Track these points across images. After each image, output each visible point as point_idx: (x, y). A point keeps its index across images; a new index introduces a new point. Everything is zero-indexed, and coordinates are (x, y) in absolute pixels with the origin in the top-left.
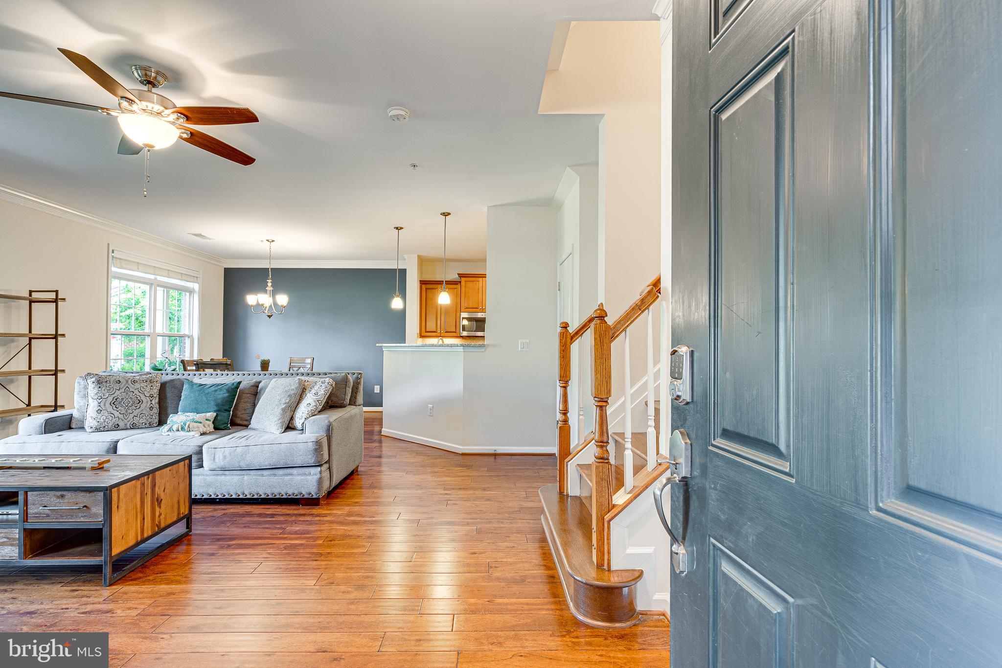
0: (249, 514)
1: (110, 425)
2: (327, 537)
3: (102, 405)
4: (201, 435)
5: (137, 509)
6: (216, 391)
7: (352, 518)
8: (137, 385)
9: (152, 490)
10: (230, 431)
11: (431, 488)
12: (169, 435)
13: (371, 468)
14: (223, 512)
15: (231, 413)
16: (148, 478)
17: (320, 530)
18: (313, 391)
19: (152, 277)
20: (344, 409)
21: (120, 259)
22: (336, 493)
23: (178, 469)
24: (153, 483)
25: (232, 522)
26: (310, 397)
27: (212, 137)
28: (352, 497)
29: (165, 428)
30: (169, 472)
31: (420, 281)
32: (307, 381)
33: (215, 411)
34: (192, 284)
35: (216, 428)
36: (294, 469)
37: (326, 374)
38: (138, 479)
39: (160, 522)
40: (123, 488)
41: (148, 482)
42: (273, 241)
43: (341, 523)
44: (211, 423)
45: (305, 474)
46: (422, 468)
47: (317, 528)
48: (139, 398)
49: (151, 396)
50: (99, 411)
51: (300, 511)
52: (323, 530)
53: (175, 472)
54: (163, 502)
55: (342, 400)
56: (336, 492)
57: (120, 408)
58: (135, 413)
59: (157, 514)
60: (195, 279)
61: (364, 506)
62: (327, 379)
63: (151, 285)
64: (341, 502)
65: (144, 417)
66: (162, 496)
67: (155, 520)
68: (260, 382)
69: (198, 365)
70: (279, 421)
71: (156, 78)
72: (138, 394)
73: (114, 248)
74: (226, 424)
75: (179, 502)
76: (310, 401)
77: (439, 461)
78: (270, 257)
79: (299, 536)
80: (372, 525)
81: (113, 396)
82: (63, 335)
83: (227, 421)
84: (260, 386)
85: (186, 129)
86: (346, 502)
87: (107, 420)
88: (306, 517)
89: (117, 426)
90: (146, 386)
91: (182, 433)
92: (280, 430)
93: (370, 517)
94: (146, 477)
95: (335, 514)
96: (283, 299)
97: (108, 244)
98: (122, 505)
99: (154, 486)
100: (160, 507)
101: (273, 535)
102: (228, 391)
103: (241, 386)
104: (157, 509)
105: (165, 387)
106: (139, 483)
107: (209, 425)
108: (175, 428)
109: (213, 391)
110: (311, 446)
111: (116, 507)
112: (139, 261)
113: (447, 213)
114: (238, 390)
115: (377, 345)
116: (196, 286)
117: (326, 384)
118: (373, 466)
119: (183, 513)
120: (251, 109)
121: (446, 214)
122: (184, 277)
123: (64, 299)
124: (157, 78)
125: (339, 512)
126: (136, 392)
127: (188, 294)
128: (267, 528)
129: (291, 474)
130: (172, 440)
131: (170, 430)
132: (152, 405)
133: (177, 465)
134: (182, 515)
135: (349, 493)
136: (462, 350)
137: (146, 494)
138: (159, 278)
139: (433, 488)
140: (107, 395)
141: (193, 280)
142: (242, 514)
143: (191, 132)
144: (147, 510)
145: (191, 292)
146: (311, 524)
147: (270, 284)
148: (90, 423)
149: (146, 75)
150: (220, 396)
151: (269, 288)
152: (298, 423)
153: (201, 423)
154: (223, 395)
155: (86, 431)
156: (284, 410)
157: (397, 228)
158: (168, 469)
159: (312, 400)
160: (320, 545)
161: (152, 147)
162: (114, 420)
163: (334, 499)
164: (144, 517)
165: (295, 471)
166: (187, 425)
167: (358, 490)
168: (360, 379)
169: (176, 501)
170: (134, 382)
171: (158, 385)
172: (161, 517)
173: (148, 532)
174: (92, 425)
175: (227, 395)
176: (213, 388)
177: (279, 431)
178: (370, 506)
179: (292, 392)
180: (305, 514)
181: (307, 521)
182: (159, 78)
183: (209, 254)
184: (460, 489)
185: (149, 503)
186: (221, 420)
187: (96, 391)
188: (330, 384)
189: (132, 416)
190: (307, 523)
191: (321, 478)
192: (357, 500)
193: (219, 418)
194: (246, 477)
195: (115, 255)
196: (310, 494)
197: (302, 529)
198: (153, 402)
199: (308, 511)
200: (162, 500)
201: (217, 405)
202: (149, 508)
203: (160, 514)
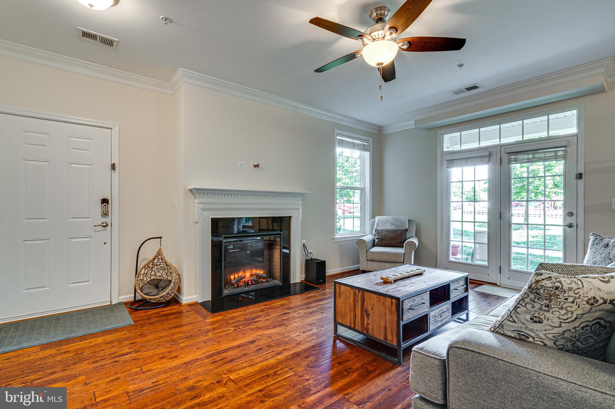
5: (351, 306)
9: (362, 302)
16: (359, 293)
39: (367, 329)
41: (359, 296)
54: (370, 316)
59: (366, 322)
66: (370, 312)
67: (364, 325)
75: (385, 329)
94: (357, 290)
98: (342, 297)
99: (363, 300)
100: (368, 318)
104: (366, 318)
111: (339, 295)
137: (357, 301)
164: (356, 315)
169: (382, 325)
185: (360, 309)
202: (360, 313)
203: (368, 324)
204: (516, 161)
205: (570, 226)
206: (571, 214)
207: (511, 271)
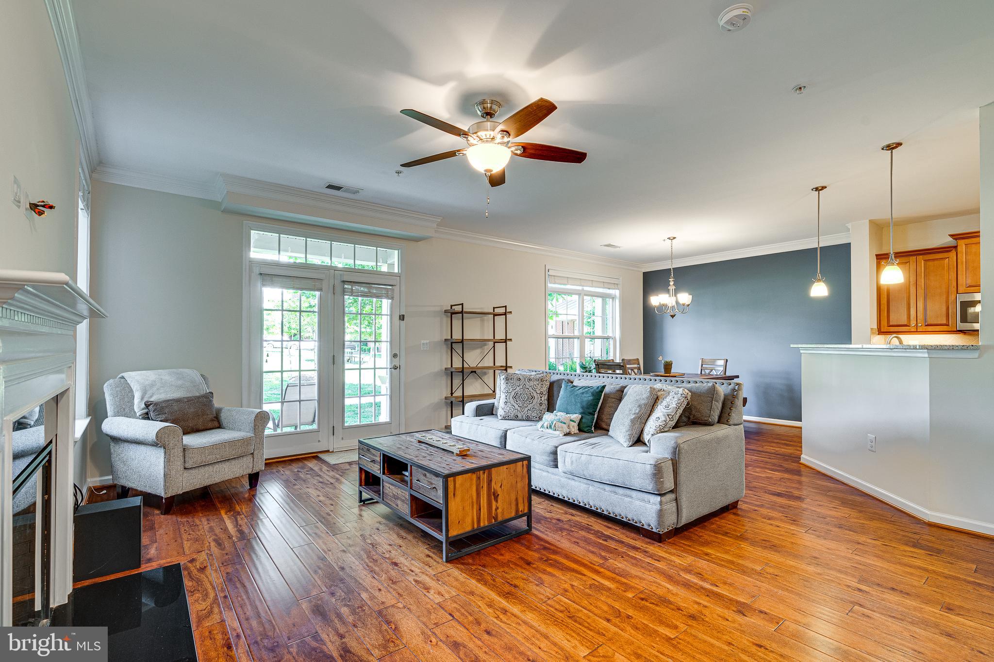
0: (588, 529)
1: (512, 415)
2: (641, 592)
3: (508, 398)
4: (565, 435)
5: (472, 499)
6: (583, 393)
7: (688, 577)
8: (532, 383)
9: (489, 484)
10: (592, 435)
11: (835, 569)
12: (542, 431)
13: (756, 508)
14: (570, 517)
15: (596, 416)
16: (484, 473)
17: (640, 578)
18: (664, 403)
19: (580, 288)
20: (709, 428)
21: (554, 276)
22: (691, 532)
23: (516, 468)
24: (489, 477)
25: (569, 532)
26: (661, 409)
27: (541, 145)
28: (707, 544)
29: (540, 424)
30: (505, 470)
31: (876, 255)
32: (662, 390)
33: (581, 413)
34: (614, 290)
35: (580, 430)
36: (634, 491)
37: (696, 383)
38: (474, 473)
39: (497, 515)
40: (459, 479)
41: (484, 477)
42: (674, 238)
43: (670, 578)
44: (576, 425)
45: (644, 500)
46: (837, 530)
47: (639, 574)
48: (532, 395)
49: (541, 393)
50: (506, 403)
51: (637, 542)
52: (644, 579)
53: (512, 471)
54: (499, 496)
55: (706, 417)
56: (691, 530)
57: (519, 401)
58: (529, 407)
59: (494, 507)
60: (615, 286)
61: (714, 563)
62: (681, 389)
63: (579, 294)
64: (689, 546)
65: (535, 412)
66: (499, 491)
67: (492, 512)
68: (625, 387)
69: (598, 365)
70: (627, 434)
71: (491, 107)
72: (532, 391)
73: (549, 268)
74: (589, 427)
75: (517, 500)
76: (660, 413)
77: (875, 524)
78: (672, 257)
79: (614, 576)
80: (708, 598)
81: (515, 391)
82: (510, 340)
83: (590, 424)
84: (625, 390)
85: (517, 144)
86: (695, 548)
87: (510, 411)
88: (637, 553)
89: (516, 417)
90: (538, 384)
91: (550, 431)
92: (628, 443)
93: (712, 584)
94: (481, 472)
95: (671, 561)
96: (685, 298)
97: (545, 265)
98: (459, 493)
99: (490, 482)
100: (497, 501)
101: (591, 563)
102: (593, 394)
103: (607, 390)
104: (494, 503)
105: (553, 386)
106: (474, 476)
107: (573, 427)
108: (545, 425)
109: (580, 393)
110: (649, 469)
111: (452, 494)
112: (568, 276)
113: (893, 143)
114: (603, 394)
115: (792, 346)
116: (616, 292)
117: (679, 395)
118: (762, 506)
119: (521, 511)
120: (545, 97)
121: (891, 148)
122: (606, 285)
123: (511, 312)
124: (493, 107)
125: (678, 561)
126: (530, 389)
127: (611, 300)
128: (592, 552)
129: (631, 497)
130: (539, 437)
131: (542, 426)
132: (541, 401)
133: (514, 464)
134: (520, 513)
135: (706, 537)
136: (926, 355)
137: (482, 487)
138: (586, 288)
139: (840, 571)
140: (511, 390)
141: (614, 287)
142: (583, 526)
143: (522, 146)
144: (483, 502)
145: (613, 298)
146: (636, 565)
147: (672, 283)
148: (500, 412)
149: (484, 108)
150: (586, 399)
151: (672, 287)
152: (646, 437)
153: (565, 423)
154: (588, 397)
155: (498, 418)
156: (633, 421)
157: (817, 189)
158: (505, 467)
159: (662, 414)
160: (628, 600)
161: (491, 171)
162: (514, 411)
163: (682, 540)
164: (480, 508)
165: (634, 494)
166: (554, 424)
167: (720, 536)
168: (736, 391)
169: (513, 497)
170: (530, 380)
171: (547, 383)
172: (498, 511)
173: (484, 522)
174: (501, 413)
175: (591, 398)
176: (581, 391)
177: (625, 445)
178: (722, 566)
179: (643, 402)
180: (640, 549)
181: (635, 559)
182: (495, 107)
183: (626, 261)
184: (893, 589)
185: (485, 495)
186: (585, 423)
187: (504, 386)
188: (683, 396)
189: (526, 409)
190: (634, 562)
191: (661, 511)
192: (709, 551)
193: (583, 420)
194: (591, 488)
195: (551, 273)
196: (649, 525)
197: (624, 567)
198: (543, 399)
199: (645, 546)
200: (498, 495)
201: (582, 408)
202: (485, 501)
203: (497, 508)
204: (352, 293)
205: (395, 368)
206: (395, 356)
207: (344, 428)
